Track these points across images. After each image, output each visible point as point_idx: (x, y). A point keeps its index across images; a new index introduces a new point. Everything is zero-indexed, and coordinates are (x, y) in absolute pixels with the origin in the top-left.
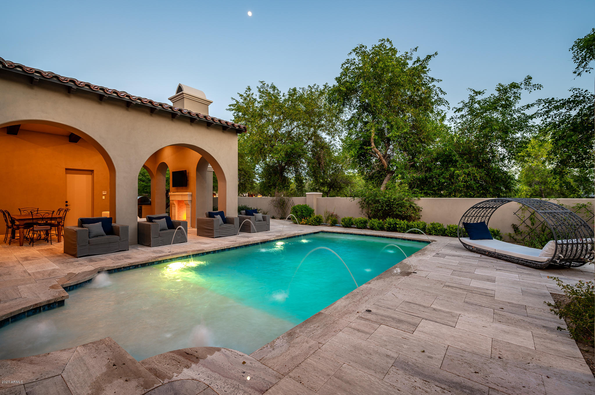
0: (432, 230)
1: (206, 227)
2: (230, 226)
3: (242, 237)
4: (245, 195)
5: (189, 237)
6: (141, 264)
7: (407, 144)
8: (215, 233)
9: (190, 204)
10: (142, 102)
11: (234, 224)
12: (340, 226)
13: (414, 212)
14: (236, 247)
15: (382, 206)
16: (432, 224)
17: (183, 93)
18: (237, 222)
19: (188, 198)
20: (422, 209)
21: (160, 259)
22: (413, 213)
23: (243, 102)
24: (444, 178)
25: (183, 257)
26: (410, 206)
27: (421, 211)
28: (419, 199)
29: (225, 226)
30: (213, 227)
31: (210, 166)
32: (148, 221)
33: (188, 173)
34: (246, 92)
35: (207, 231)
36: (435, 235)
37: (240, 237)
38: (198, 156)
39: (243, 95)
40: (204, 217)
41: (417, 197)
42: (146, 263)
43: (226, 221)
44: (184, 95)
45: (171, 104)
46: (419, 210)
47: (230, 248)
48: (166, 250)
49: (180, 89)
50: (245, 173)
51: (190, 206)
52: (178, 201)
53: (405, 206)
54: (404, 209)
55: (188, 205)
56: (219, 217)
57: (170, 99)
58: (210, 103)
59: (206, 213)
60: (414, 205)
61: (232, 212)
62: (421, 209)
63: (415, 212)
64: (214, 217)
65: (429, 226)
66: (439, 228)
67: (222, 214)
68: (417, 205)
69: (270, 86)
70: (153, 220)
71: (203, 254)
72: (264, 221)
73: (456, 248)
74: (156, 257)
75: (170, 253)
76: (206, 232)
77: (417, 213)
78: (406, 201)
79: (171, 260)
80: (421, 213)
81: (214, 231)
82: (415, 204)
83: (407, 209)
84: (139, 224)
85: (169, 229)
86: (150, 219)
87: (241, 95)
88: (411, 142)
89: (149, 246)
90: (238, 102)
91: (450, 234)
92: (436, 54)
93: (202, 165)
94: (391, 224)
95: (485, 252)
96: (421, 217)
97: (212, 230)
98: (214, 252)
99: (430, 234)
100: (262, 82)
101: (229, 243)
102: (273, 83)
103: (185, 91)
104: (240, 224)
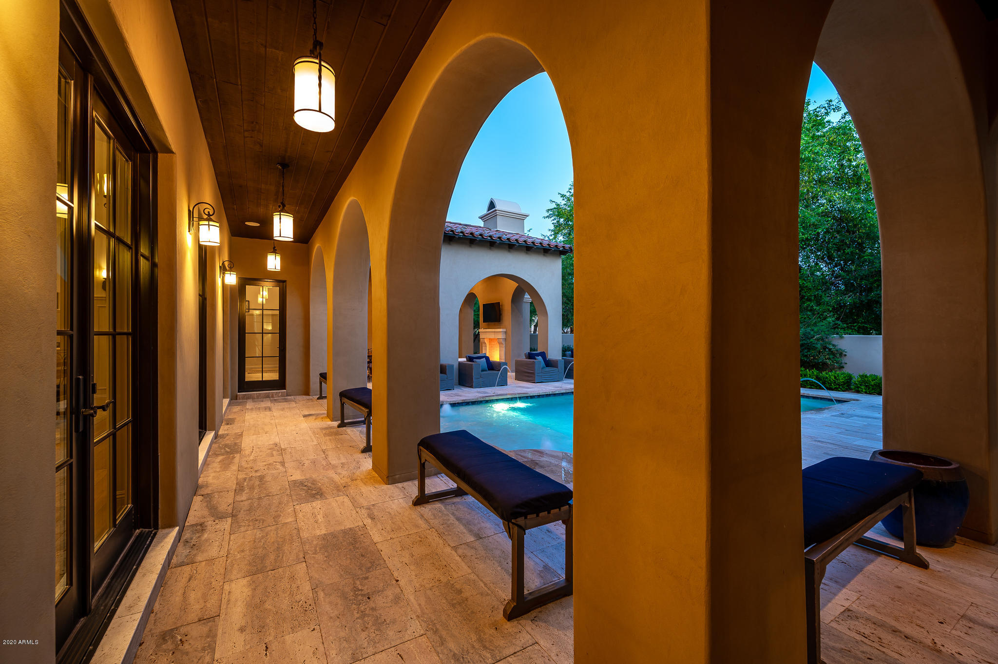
0: (861, 385)
1: (526, 370)
2: (553, 370)
3: (568, 383)
4: (565, 331)
5: (509, 381)
6: (472, 402)
7: (828, 249)
8: (536, 377)
9: (504, 343)
10: (464, 235)
11: (557, 368)
13: (831, 357)
14: (562, 393)
16: (862, 376)
17: (496, 210)
18: (561, 366)
19: (501, 336)
20: (846, 352)
21: (487, 399)
22: (829, 359)
23: (565, 204)
25: (508, 398)
26: (825, 348)
27: (845, 355)
28: (841, 337)
29: (547, 370)
30: (534, 370)
31: (527, 296)
32: (467, 361)
33: (502, 305)
34: (570, 190)
35: (527, 374)
36: (866, 393)
37: (565, 383)
38: (514, 285)
39: (565, 195)
40: (523, 358)
41: (837, 334)
42: (475, 401)
43: (549, 363)
44: (497, 211)
45: (481, 223)
46: (841, 354)
47: (555, 394)
48: (490, 391)
49: (492, 205)
50: (568, 299)
51: (504, 346)
52: (490, 339)
53: (815, 348)
54: (813, 352)
55: (502, 344)
56: (540, 358)
57: (481, 218)
58: (526, 217)
59: (525, 354)
60: (831, 347)
61: (554, 353)
62: (844, 353)
63: (833, 358)
64: (535, 359)
65: (856, 379)
66: (873, 383)
67: (543, 355)
68: (839, 347)
70: (474, 360)
71: (527, 397)
74: (483, 397)
75: (494, 394)
76: (526, 376)
77: (837, 359)
78: (818, 340)
79: (497, 400)
80: (845, 360)
81: (536, 375)
82: (833, 345)
83: (819, 352)
84: (460, 364)
85: (489, 370)
86: (470, 359)
87: (563, 196)
88: (834, 246)
89: (471, 387)
90: (558, 205)
93: (517, 296)
96: (845, 366)
97: (533, 374)
98: (539, 396)
101: (553, 388)
103: (498, 207)
104: (565, 369)
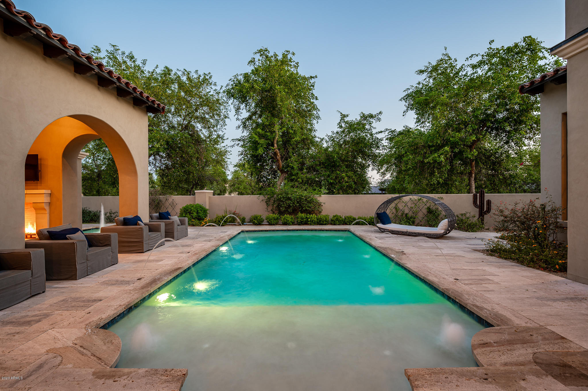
1: (125, 240)
2: (157, 235)
3: (178, 246)
8: (144, 245)
11: (160, 232)
12: (266, 225)
14: (202, 259)
15: (294, 203)
18: (163, 229)
19: (43, 200)
20: (323, 204)
24: (332, 179)
28: (320, 196)
29: (154, 236)
33: (41, 159)
35: (126, 245)
36: (338, 225)
37: (174, 247)
41: (318, 194)
46: (320, 205)
47: (198, 261)
51: (47, 212)
55: (45, 209)
56: (141, 223)
61: (144, 216)
64: (137, 225)
65: (331, 218)
67: (139, 219)
68: (319, 201)
69: (127, 54)
72: (182, 225)
73: (376, 232)
80: (322, 208)
81: (144, 242)
82: (317, 200)
85: (89, 248)
91: (349, 223)
92: (316, 77)
94: (303, 219)
95: (399, 232)
99: (335, 224)
100: (113, 46)
101: (185, 255)
102: (131, 52)
